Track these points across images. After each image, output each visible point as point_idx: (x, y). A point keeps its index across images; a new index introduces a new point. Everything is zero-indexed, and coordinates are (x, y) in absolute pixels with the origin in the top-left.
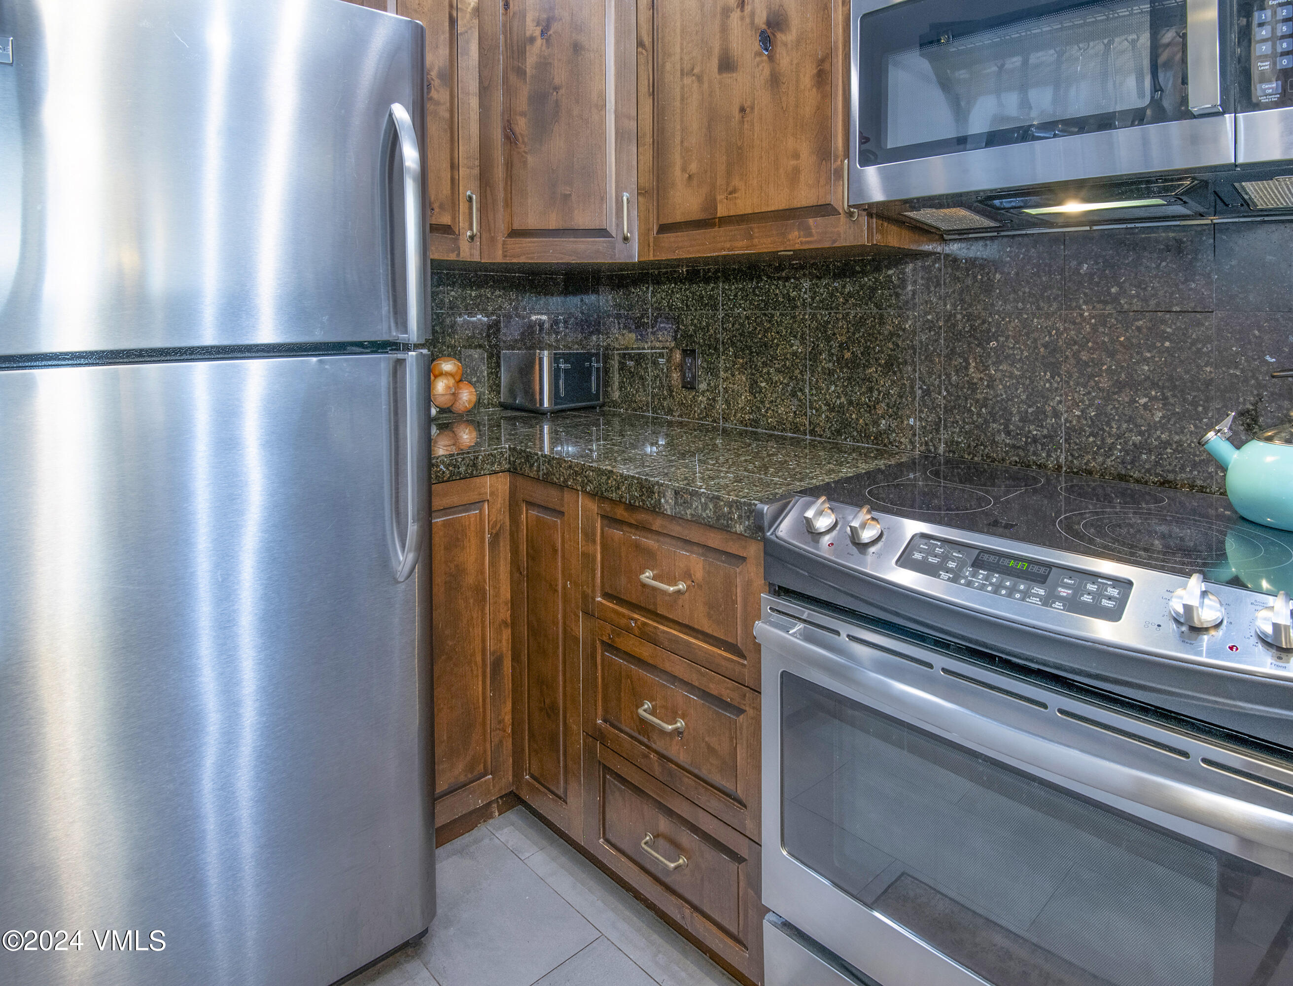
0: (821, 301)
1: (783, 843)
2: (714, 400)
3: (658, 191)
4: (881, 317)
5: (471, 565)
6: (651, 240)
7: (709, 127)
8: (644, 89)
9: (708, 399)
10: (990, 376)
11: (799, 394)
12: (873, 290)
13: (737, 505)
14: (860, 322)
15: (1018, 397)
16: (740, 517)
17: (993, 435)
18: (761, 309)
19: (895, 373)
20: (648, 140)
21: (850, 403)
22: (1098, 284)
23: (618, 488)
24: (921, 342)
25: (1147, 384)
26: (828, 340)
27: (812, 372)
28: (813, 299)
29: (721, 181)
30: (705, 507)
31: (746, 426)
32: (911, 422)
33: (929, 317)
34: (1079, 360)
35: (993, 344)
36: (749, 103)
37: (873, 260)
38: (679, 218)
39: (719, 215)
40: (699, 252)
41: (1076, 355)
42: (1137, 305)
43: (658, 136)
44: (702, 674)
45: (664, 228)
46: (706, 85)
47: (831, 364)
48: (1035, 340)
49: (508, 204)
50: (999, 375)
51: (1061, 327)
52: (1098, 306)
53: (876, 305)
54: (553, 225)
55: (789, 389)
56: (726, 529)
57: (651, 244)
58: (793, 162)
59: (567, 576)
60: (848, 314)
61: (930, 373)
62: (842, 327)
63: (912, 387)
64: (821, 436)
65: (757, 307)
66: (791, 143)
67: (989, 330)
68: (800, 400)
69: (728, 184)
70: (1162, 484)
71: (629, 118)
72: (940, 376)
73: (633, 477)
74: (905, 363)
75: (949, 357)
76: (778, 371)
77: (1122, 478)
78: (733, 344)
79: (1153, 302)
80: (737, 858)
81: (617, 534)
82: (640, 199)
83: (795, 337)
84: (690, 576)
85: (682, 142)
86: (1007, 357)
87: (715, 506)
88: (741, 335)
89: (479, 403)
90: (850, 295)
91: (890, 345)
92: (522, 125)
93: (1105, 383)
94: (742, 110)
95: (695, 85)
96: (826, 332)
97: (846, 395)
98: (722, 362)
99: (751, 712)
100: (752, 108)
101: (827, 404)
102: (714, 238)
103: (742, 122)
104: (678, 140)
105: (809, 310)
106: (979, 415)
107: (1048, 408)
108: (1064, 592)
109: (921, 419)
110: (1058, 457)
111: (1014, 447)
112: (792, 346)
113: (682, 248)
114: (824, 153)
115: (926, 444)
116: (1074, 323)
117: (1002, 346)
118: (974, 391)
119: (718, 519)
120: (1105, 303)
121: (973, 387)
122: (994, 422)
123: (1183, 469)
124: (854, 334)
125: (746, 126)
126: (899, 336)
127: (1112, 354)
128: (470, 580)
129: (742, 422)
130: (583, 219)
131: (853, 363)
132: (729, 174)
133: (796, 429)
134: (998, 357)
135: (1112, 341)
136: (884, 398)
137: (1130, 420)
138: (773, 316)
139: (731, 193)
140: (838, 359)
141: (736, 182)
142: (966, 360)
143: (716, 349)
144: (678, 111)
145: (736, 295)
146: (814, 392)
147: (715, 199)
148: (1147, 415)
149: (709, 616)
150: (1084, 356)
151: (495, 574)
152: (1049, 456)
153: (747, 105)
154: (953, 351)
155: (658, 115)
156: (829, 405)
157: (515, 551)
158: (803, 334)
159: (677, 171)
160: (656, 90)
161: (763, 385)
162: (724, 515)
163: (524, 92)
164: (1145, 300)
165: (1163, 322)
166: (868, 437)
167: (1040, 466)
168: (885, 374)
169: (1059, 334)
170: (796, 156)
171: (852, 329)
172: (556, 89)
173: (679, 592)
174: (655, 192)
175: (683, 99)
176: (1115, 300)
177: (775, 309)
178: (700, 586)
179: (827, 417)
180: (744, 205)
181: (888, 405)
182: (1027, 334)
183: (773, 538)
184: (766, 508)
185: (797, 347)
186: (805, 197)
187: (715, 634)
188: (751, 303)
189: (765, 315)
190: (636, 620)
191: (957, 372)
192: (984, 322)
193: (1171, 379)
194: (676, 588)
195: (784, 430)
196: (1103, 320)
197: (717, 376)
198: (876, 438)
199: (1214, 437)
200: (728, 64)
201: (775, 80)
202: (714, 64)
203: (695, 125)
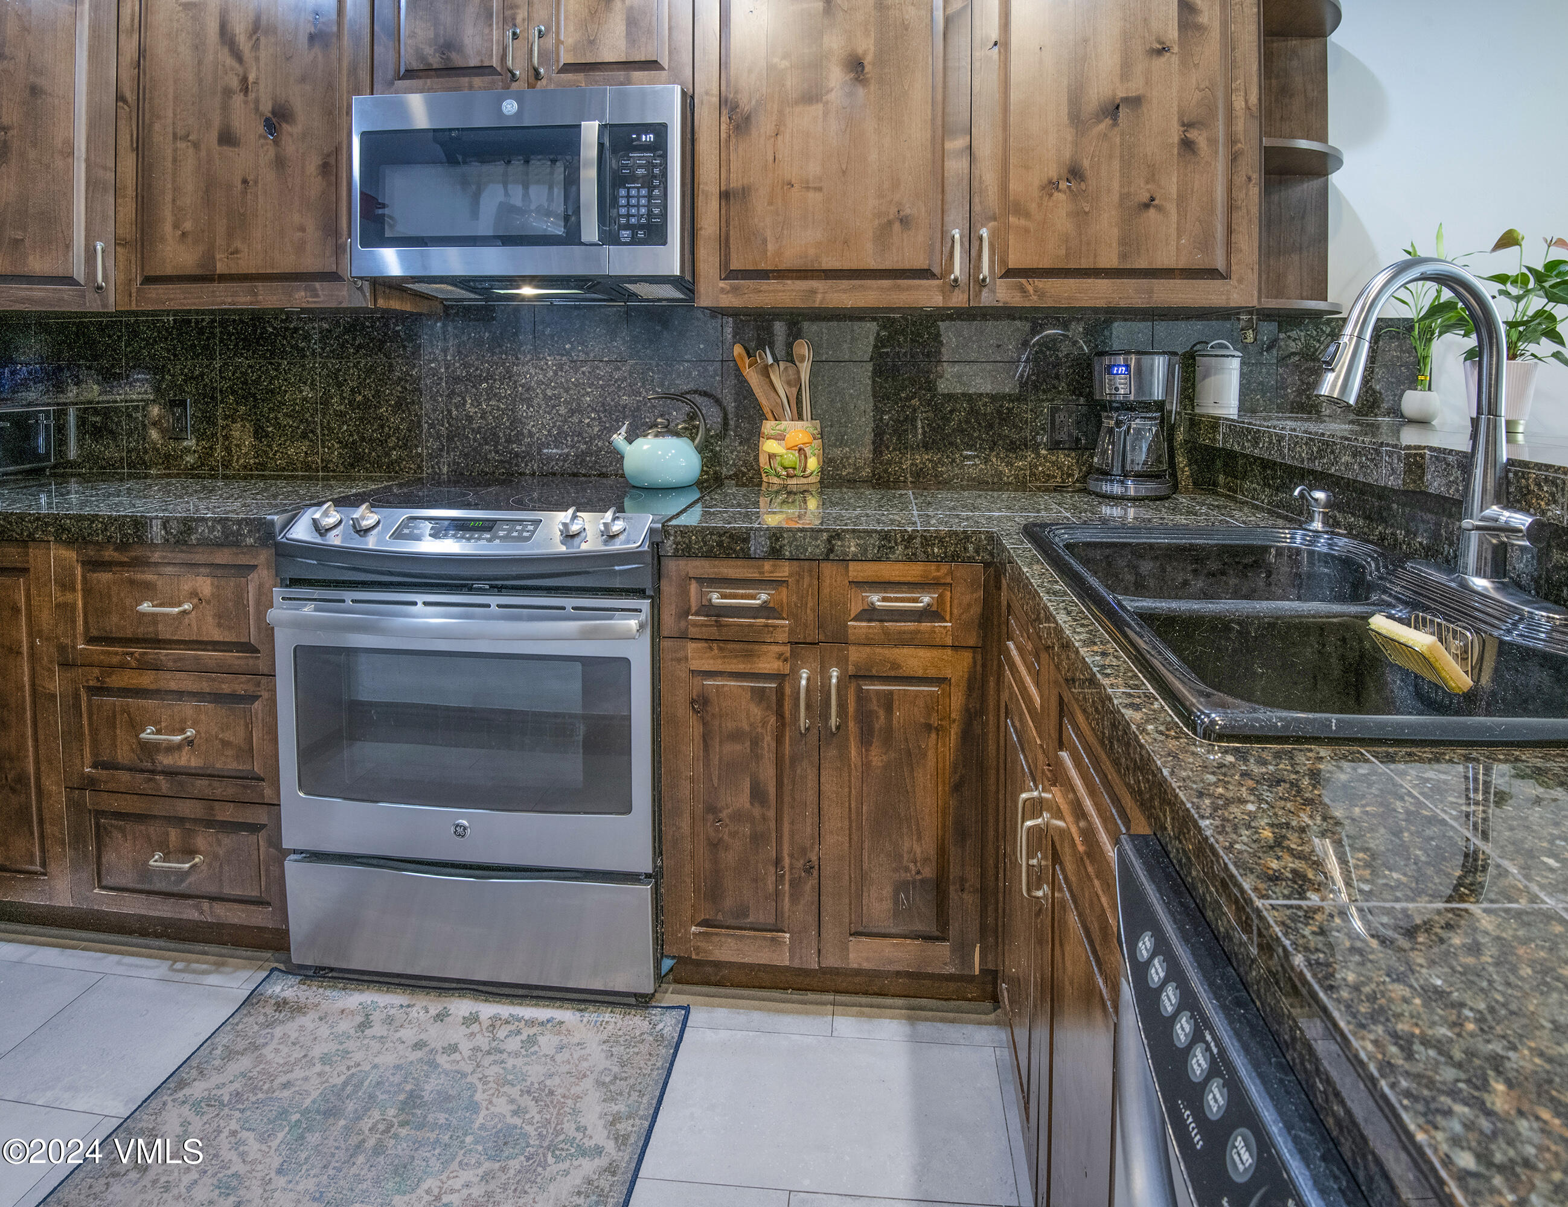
0: (332, 351)
1: (301, 788)
2: (211, 448)
3: (143, 244)
4: (391, 365)
6: (134, 291)
7: (207, 191)
8: (125, 141)
9: (204, 447)
10: (483, 410)
11: (310, 435)
12: (383, 342)
13: (248, 522)
14: (370, 371)
15: (504, 424)
16: (250, 531)
17: (486, 454)
18: (266, 358)
19: (404, 412)
20: (130, 192)
21: (363, 439)
22: (557, 342)
23: (106, 530)
24: (426, 385)
25: (589, 409)
26: (339, 385)
27: (324, 415)
28: (323, 349)
29: (220, 241)
30: (212, 529)
31: (251, 470)
32: (419, 450)
33: (433, 365)
34: (545, 395)
35: (484, 385)
36: (252, 177)
37: (382, 317)
38: (169, 271)
39: (218, 272)
40: (195, 304)
41: (544, 392)
42: (582, 357)
43: (143, 190)
44: (214, 680)
45: (148, 280)
46: (203, 153)
47: (343, 407)
48: (515, 382)
50: (489, 408)
51: (532, 371)
52: (558, 357)
53: (385, 355)
55: (299, 431)
56: (236, 544)
57: (134, 295)
58: (299, 234)
59: (35, 633)
60: (359, 362)
61: (434, 411)
62: (353, 374)
63: (419, 422)
64: (334, 471)
65: (263, 356)
66: (296, 218)
67: (481, 375)
68: (312, 441)
69: (229, 245)
70: (599, 475)
71: (105, 168)
72: (442, 412)
73: (126, 516)
74: (413, 402)
75: (450, 396)
76: (286, 415)
77: (575, 475)
78: (233, 392)
79: (592, 355)
80: (254, 828)
81: (105, 576)
82: (119, 249)
83: (305, 383)
84: (197, 595)
85: (174, 200)
86: (495, 395)
87: (223, 527)
88: (243, 383)
90: (360, 346)
91: (399, 388)
93: (563, 410)
94: (245, 182)
95: (191, 151)
96: (337, 378)
97: (358, 433)
98: (220, 410)
99: (265, 695)
100: (256, 182)
101: (340, 442)
102: (213, 292)
103: (244, 193)
104: (168, 198)
105: (318, 359)
106: (475, 440)
107: (525, 431)
108: (501, 533)
109: (427, 448)
110: (532, 467)
111: (501, 462)
112: (301, 392)
113: (172, 300)
114: (331, 230)
115: (433, 467)
116: (542, 369)
117: (491, 387)
118: (471, 423)
119: (227, 537)
120: (563, 355)
121: (470, 419)
122: (487, 444)
123: (611, 464)
124: (365, 380)
125: (249, 197)
126: (407, 381)
127: (567, 391)
129: (245, 467)
130: (38, 266)
131: (366, 404)
132: (230, 235)
133: (307, 467)
134: (488, 395)
135: (567, 381)
136: (394, 433)
137: (580, 434)
138: (280, 365)
139: (232, 254)
140: (350, 402)
141: (238, 244)
142: (464, 399)
143: (213, 398)
144: (170, 171)
145: (236, 345)
146: (326, 432)
147: (214, 258)
148: (589, 430)
149: (219, 625)
150: (549, 393)
152: (526, 465)
153: (250, 178)
154: (453, 392)
155: (143, 170)
156: (341, 443)
158: (313, 380)
159: (168, 227)
160: (141, 146)
161: (270, 429)
162: (232, 533)
164: (587, 354)
165: (598, 368)
166: (380, 467)
167: (520, 474)
168: (394, 413)
169: (532, 377)
170: (302, 229)
171: (363, 376)
173: (184, 612)
174: (139, 244)
175: (175, 160)
176: (568, 353)
177: (282, 358)
178: (208, 602)
179: (340, 453)
180: (247, 263)
181: (398, 438)
182: (509, 377)
183: (284, 540)
184: (276, 518)
185: (307, 392)
186: (311, 263)
187: (226, 640)
188: (254, 353)
189: (271, 363)
190: (132, 654)
191: (457, 408)
192: (477, 369)
193: (603, 405)
194: (181, 609)
195: (295, 470)
196: (561, 367)
197: (215, 424)
198: (388, 467)
199: (619, 439)
200: (227, 138)
201: (280, 163)
202: (214, 135)
203: (190, 187)
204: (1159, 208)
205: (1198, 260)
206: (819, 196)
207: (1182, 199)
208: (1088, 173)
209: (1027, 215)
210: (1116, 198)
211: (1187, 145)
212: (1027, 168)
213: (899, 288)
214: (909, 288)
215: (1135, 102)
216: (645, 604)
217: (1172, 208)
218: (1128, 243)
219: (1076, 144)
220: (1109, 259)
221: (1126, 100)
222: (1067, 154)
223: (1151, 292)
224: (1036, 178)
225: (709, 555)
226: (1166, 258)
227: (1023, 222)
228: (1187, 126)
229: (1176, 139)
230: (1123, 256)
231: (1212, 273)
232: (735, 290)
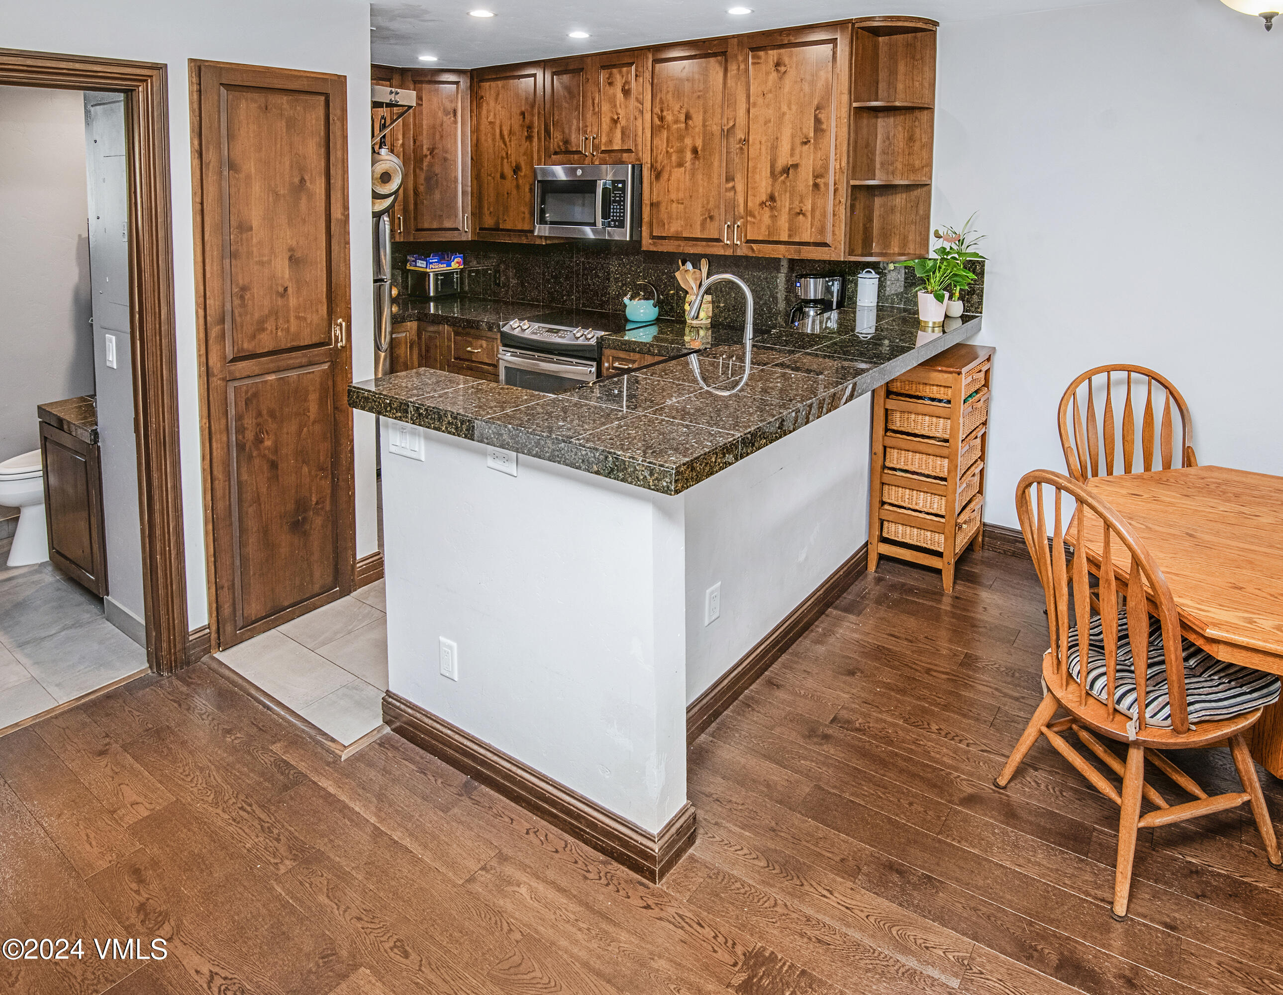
3: (479, 215)
5: (403, 355)
6: (475, 233)
7: (497, 196)
8: (473, 175)
10: (594, 282)
14: (558, 262)
15: (600, 288)
17: (594, 301)
20: (475, 195)
21: (555, 291)
23: (459, 323)
29: (501, 216)
30: (486, 326)
31: (520, 300)
33: (577, 262)
35: (594, 271)
36: (510, 192)
38: (487, 226)
39: (500, 228)
40: (495, 238)
41: (614, 276)
43: (478, 194)
45: (481, 229)
46: (496, 182)
49: (415, 218)
50: (596, 281)
53: (562, 257)
54: (435, 227)
56: (492, 331)
57: (475, 235)
59: (441, 354)
63: (573, 285)
66: (522, 209)
69: (503, 218)
71: (468, 187)
73: (465, 318)
81: (459, 338)
82: (471, 218)
84: (482, 346)
85: (488, 199)
89: (399, 294)
92: (422, 188)
94: (508, 193)
95: (492, 180)
100: (511, 194)
102: (499, 235)
103: (507, 198)
104: (486, 198)
107: (607, 292)
111: (599, 304)
113: (487, 237)
121: (589, 285)
122: (595, 296)
125: (509, 199)
126: (569, 268)
127: (621, 276)
128: (402, 360)
130: (447, 224)
132: (504, 214)
133: (537, 301)
135: (622, 271)
138: (530, 259)
139: (504, 221)
141: (505, 218)
142: (587, 277)
144: (486, 187)
147: (499, 222)
149: (487, 357)
150: (616, 276)
151: (411, 358)
152: (608, 306)
154: (584, 274)
157: (420, 350)
159: (486, 209)
163: (422, 177)
166: (560, 303)
172: (436, 175)
174: (477, 215)
175: (488, 184)
178: (485, 349)
179: (547, 296)
180: (508, 225)
181: (566, 291)
183: (503, 331)
187: (487, 362)
189: (527, 258)
190: (465, 364)
193: (634, 283)
194: (478, 351)
195: (534, 301)
199: (626, 300)
200: (503, 176)
201: (518, 187)
202: (498, 175)
203: (492, 195)
204: (804, 215)
205: (819, 239)
206: (682, 206)
207: (813, 210)
208: (777, 199)
209: (754, 217)
210: (787, 209)
211: (816, 186)
212: (754, 196)
213: (708, 246)
214: (713, 246)
215: (796, 166)
216: (595, 364)
217: (809, 215)
218: (792, 230)
219: (773, 186)
220: (784, 237)
221: (792, 165)
222: (769, 190)
223: (800, 252)
224: (758, 201)
225: (615, 348)
226: (806, 238)
227: (753, 220)
228: (816, 177)
229: (811, 183)
230: (790, 236)
231: (826, 245)
232: (654, 244)
